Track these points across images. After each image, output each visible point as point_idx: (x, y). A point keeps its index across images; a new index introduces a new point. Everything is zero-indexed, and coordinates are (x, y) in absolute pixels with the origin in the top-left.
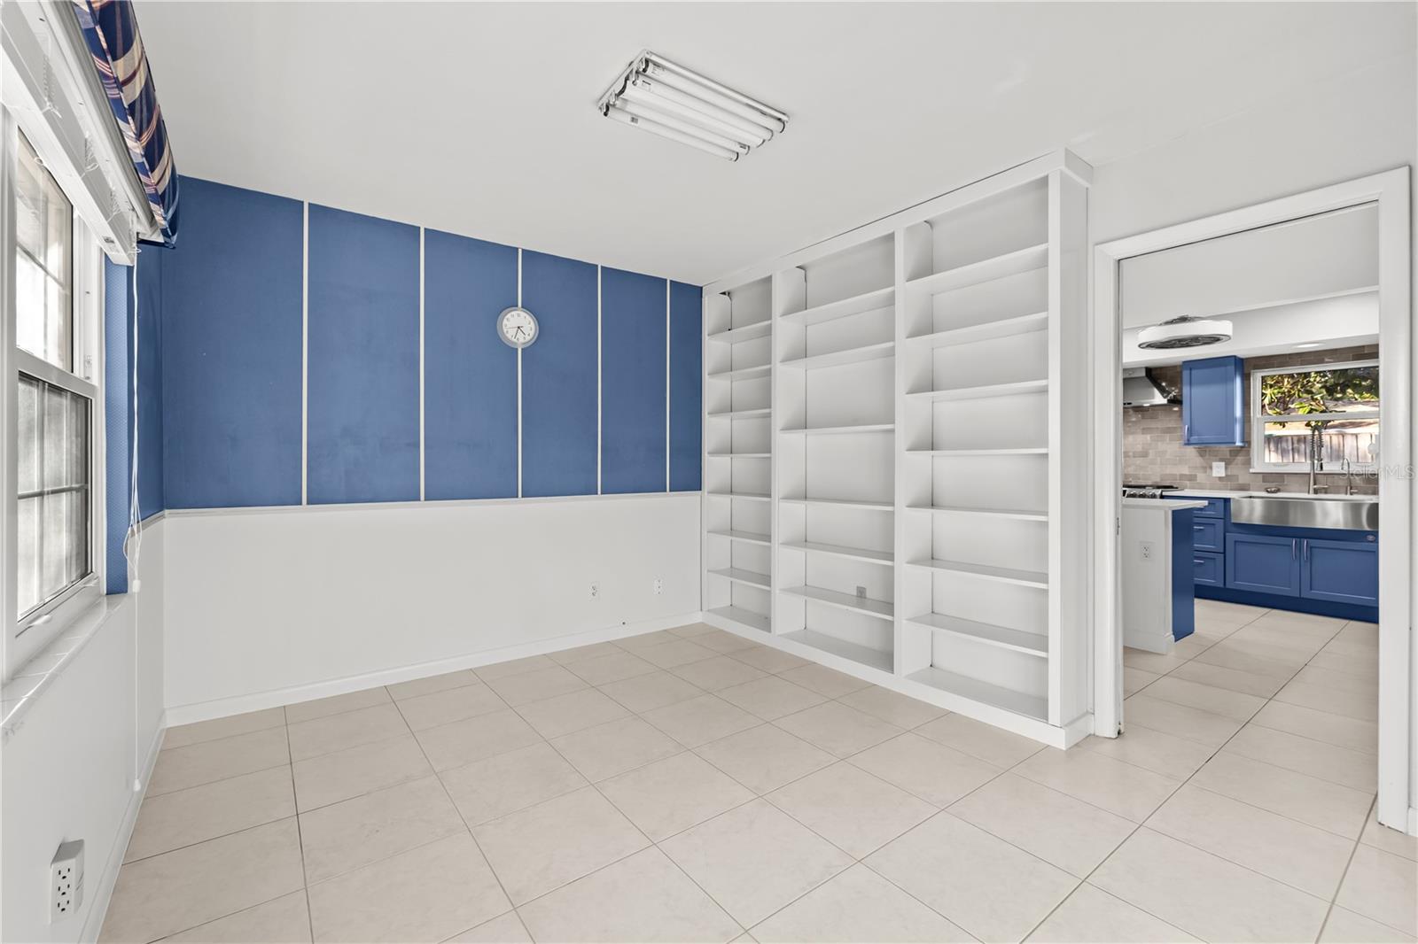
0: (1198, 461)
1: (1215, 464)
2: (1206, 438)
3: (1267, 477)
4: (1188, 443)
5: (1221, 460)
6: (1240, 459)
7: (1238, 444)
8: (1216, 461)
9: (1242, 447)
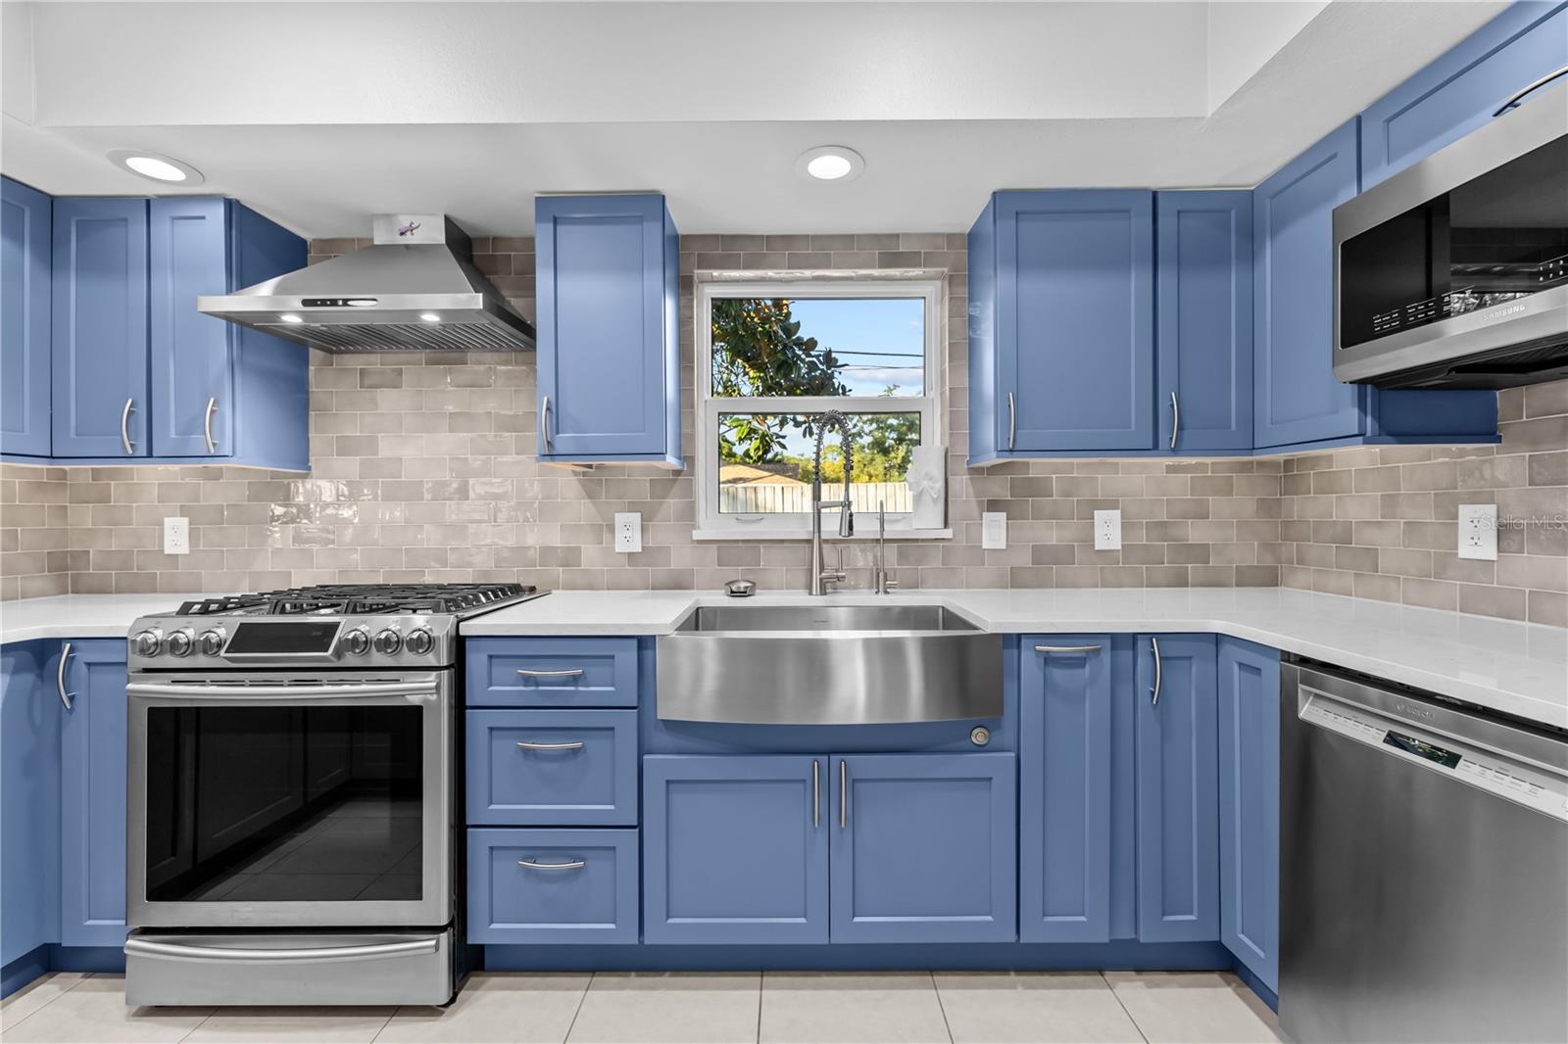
0: (583, 510)
1: (620, 518)
2: (596, 437)
3: (727, 550)
4: (551, 455)
5: (632, 508)
6: (673, 503)
7: (671, 461)
8: (623, 511)
9: (677, 473)
